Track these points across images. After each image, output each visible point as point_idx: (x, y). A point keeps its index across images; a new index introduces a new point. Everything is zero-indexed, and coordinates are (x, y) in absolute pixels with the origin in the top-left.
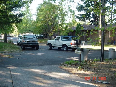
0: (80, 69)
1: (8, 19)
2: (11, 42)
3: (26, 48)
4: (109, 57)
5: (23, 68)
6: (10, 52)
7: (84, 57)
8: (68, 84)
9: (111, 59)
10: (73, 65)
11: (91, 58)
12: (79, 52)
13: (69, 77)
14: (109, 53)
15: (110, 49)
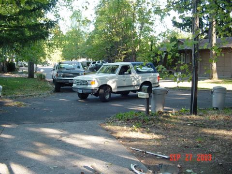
0: (136, 129)
2: (42, 77)
3: (62, 87)
4: (214, 105)
5: (30, 127)
6: (27, 96)
7: (157, 105)
8: (86, 158)
9: (217, 109)
10: (128, 120)
13: (103, 143)
14: (213, 96)
15: (215, 89)
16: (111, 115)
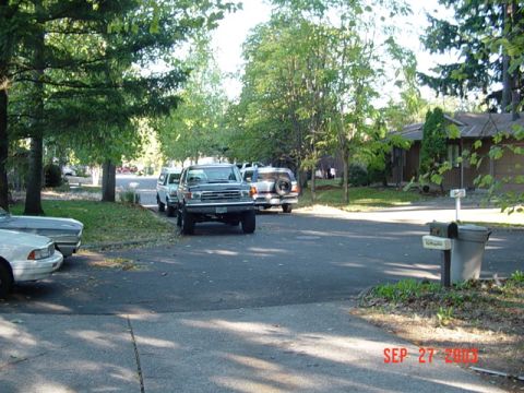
0: (446, 322)
1: (119, 101)
2: (132, 199)
6: (128, 245)
10: (411, 301)
11: (495, 270)
12: (439, 244)
16: (358, 289)
